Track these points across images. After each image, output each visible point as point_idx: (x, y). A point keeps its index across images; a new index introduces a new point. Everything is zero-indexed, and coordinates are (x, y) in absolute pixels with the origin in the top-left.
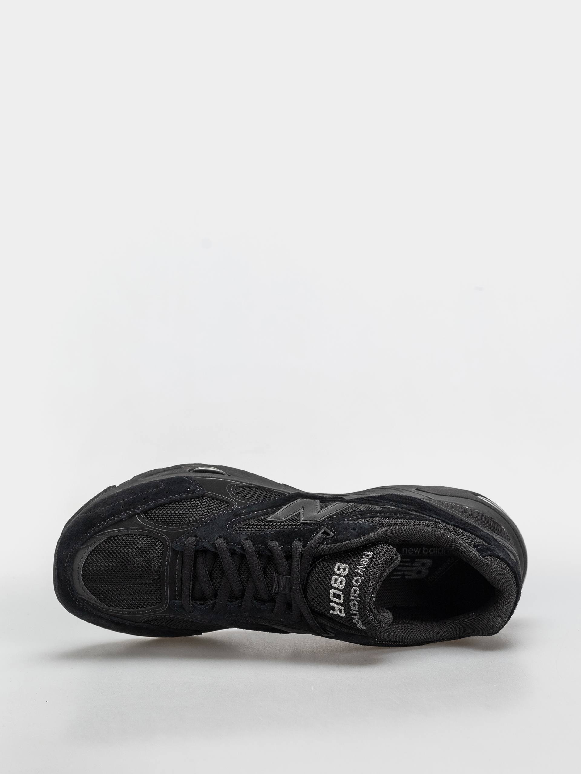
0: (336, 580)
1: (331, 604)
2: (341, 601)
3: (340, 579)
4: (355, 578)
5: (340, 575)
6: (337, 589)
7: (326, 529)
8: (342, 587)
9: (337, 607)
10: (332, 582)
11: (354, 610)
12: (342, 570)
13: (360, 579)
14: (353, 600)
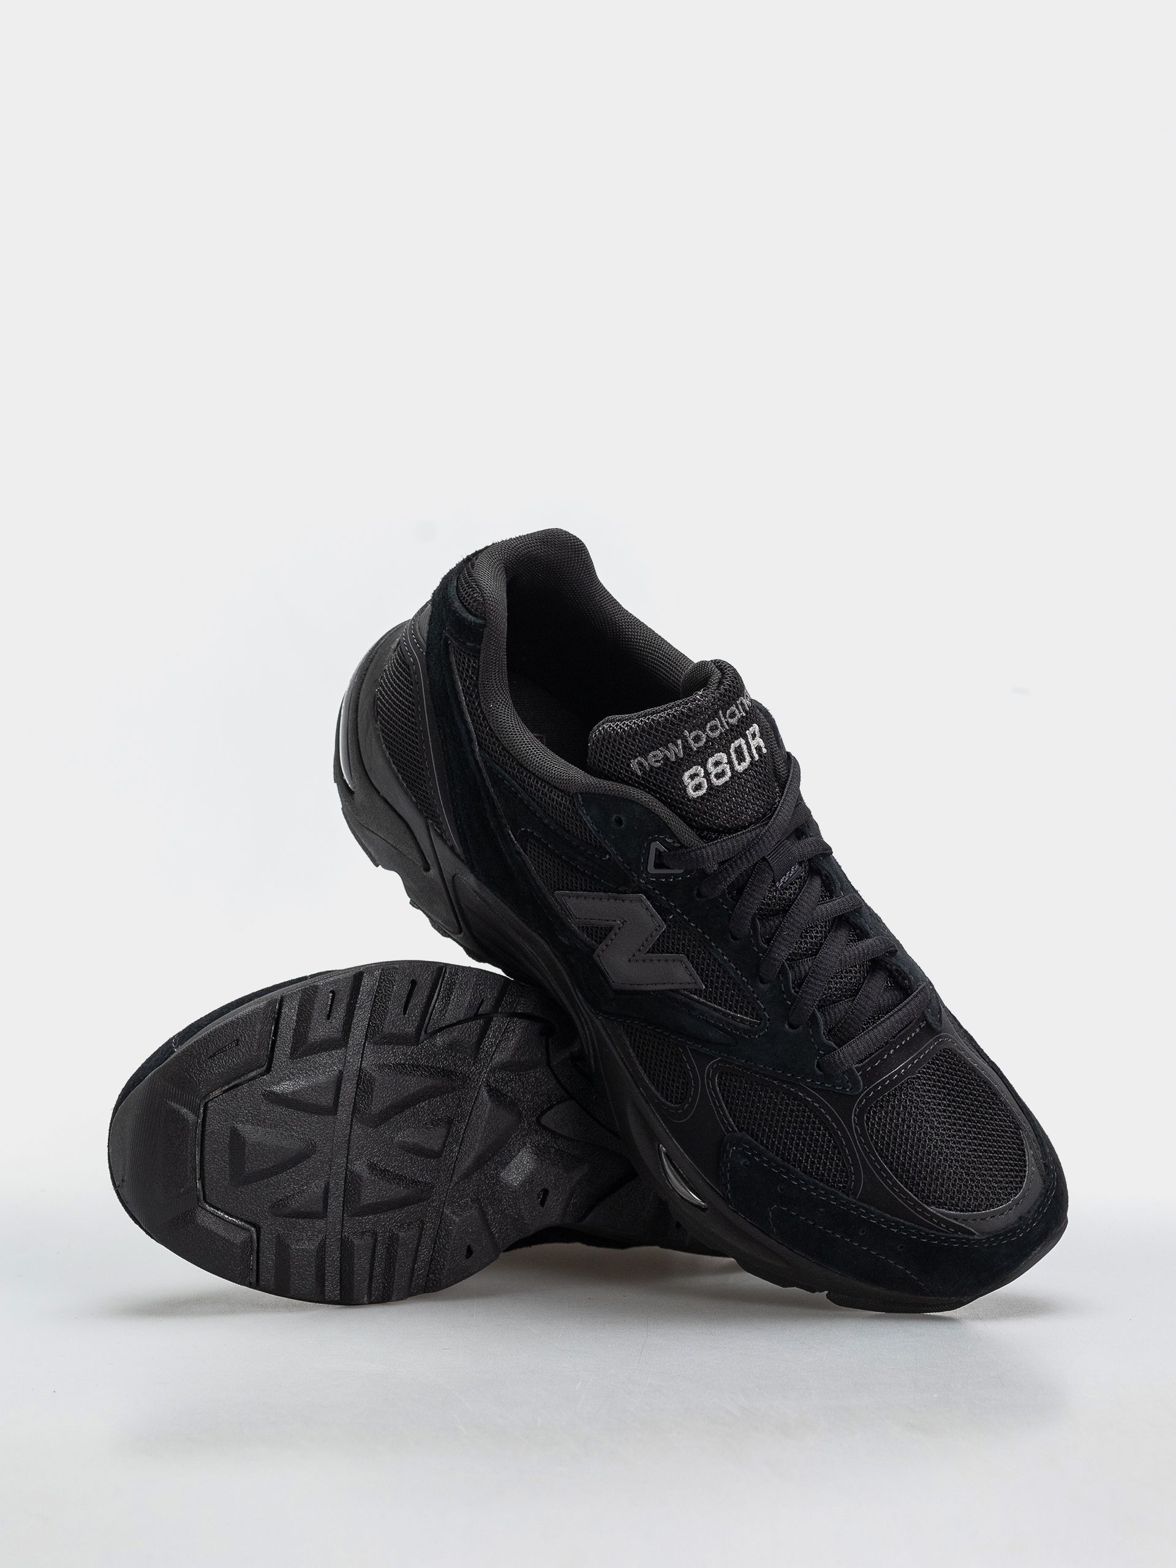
0: (718, 776)
1: (757, 757)
2: (742, 741)
3: (713, 771)
4: (695, 746)
5: (707, 775)
6: (730, 762)
7: (651, 869)
8: (723, 757)
9: (753, 744)
10: (726, 778)
11: (740, 712)
12: (697, 781)
13: (690, 736)
14: (727, 723)
